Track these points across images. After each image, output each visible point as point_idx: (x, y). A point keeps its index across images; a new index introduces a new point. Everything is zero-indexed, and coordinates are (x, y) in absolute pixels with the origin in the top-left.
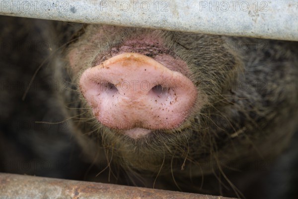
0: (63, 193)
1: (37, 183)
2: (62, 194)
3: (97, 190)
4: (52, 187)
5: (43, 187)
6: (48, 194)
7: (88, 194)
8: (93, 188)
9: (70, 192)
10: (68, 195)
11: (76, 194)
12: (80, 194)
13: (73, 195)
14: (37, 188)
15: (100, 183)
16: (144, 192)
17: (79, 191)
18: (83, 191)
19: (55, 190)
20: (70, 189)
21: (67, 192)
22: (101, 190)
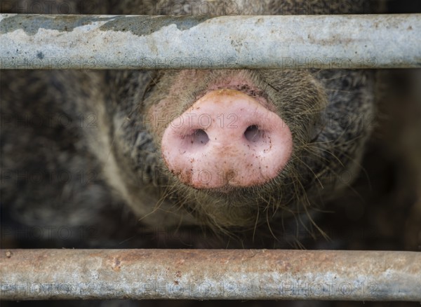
0: (104, 264)
1: (75, 256)
2: (102, 265)
3: (139, 257)
4: (92, 259)
5: (82, 259)
6: (87, 266)
7: (130, 262)
8: (135, 255)
9: (111, 262)
10: (109, 265)
11: (118, 263)
12: (122, 263)
13: (114, 265)
14: (76, 261)
15: (142, 249)
16: (188, 254)
17: (120, 260)
18: (125, 259)
19: (96, 261)
20: (111, 258)
21: (108, 262)
22: (143, 257)
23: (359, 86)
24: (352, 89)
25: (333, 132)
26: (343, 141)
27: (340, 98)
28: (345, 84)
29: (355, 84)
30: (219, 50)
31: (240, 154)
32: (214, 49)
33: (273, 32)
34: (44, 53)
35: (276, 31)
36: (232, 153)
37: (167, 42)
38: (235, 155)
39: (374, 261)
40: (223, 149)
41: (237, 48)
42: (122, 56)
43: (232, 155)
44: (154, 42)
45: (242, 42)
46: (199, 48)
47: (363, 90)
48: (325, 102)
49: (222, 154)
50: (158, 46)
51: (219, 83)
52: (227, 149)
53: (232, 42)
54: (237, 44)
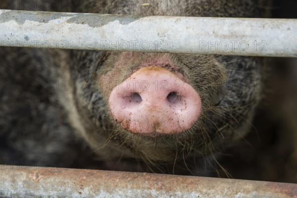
0: (27, 177)
1: (7, 170)
2: (26, 178)
3: (52, 173)
4: (18, 173)
5: (12, 173)
6: (16, 178)
7: (46, 177)
8: (50, 172)
9: (33, 175)
10: (31, 178)
11: (37, 177)
12: (40, 177)
13: (34, 178)
14: (7, 174)
15: (55, 168)
16: (89, 173)
17: (39, 174)
18: (42, 174)
19: (21, 174)
20: (32, 173)
21: (30, 176)
22: (56, 173)
23: (250, 68)
24: (246, 70)
25: (231, 99)
26: (239, 106)
27: (237, 76)
28: (240, 66)
29: (247, 67)
30: (149, 39)
31: (164, 111)
32: (146, 38)
33: (187, 28)
34: (29, 37)
35: (190, 27)
36: (159, 110)
37: (113, 32)
38: (160, 112)
39: (228, 186)
40: (152, 107)
41: (162, 38)
42: (81, 41)
43: (158, 112)
44: (104, 32)
45: (166, 34)
46: (135, 37)
47: (254, 72)
48: (225, 78)
49: (151, 110)
50: (107, 35)
51: (149, 62)
52: (155, 107)
53: (158, 33)
54: (161, 35)
